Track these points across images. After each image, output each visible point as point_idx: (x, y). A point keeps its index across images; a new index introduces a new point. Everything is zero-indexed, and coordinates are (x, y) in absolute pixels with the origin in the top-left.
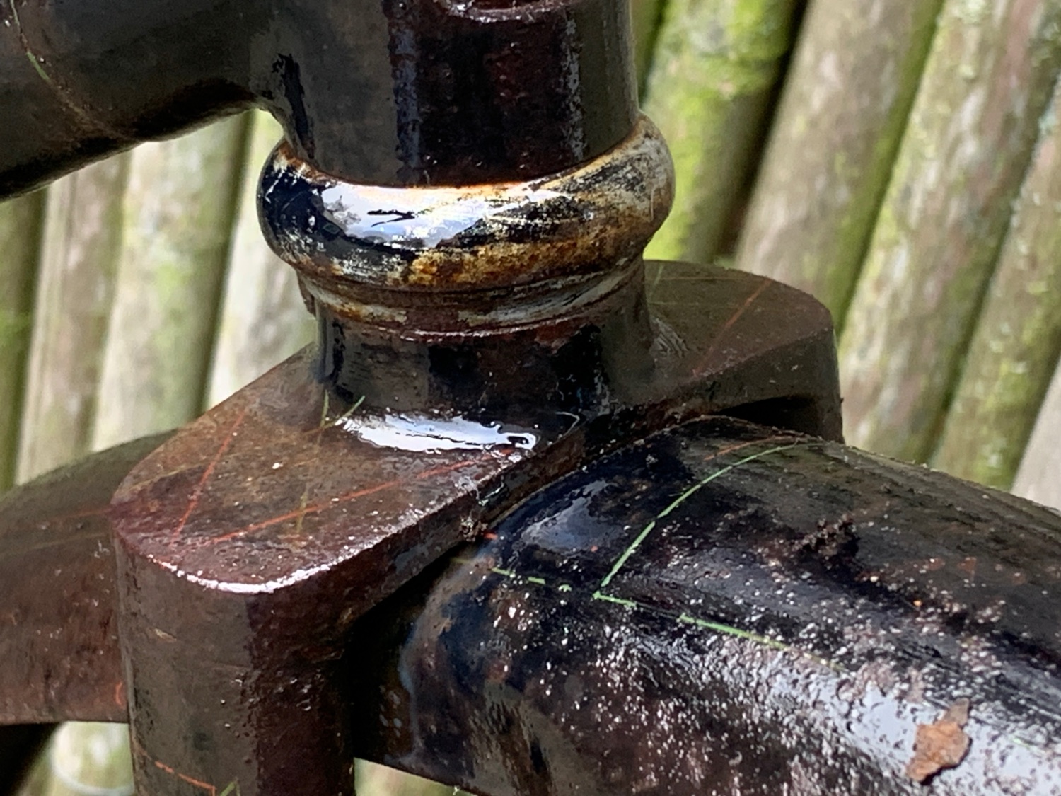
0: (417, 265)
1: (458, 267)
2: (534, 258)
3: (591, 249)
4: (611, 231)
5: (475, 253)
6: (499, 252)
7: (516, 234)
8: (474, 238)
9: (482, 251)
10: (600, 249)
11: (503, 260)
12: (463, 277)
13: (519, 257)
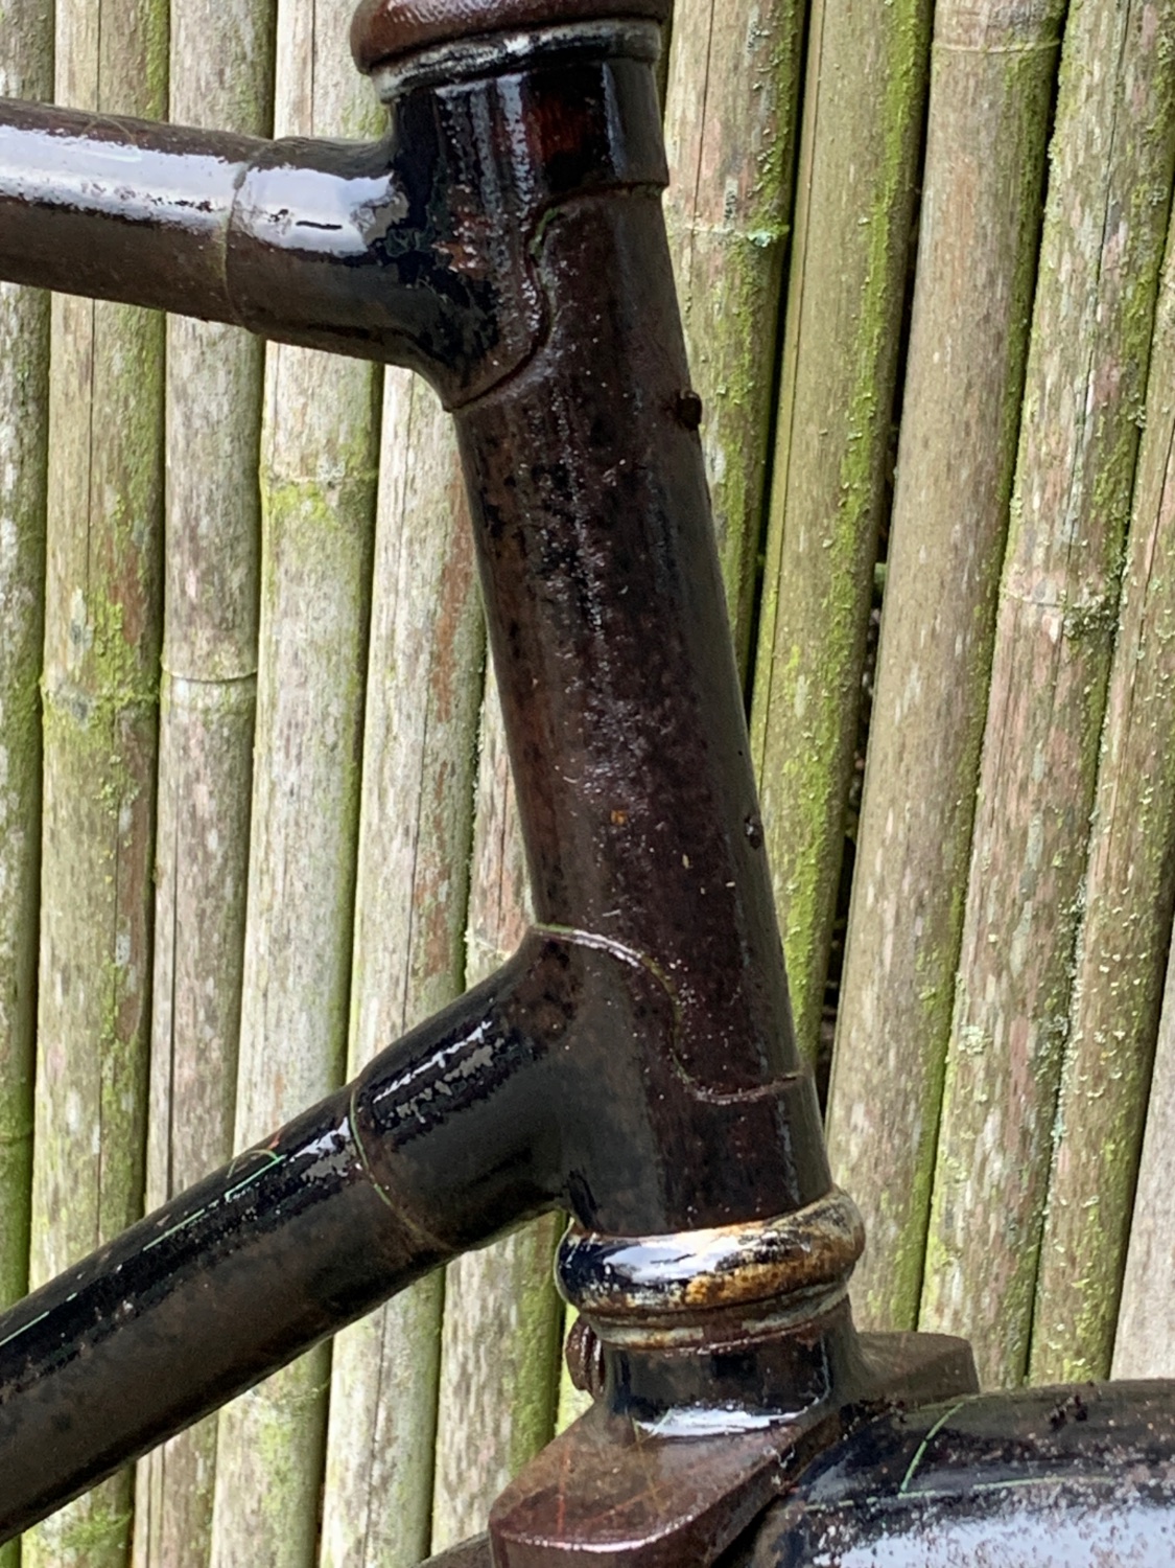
0: (691, 1288)
1: (721, 1286)
2: (775, 1275)
3: (814, 1267)
4: (827, 1254)
5: (732, 1274)
6: (750, 1272)
7: (761, 1258)
8: (731, 1263)
9: (737, 1272)
10: (822, 1267)
11: (753, 1278)
12: (725, 1293)
13: (765, 1275)
